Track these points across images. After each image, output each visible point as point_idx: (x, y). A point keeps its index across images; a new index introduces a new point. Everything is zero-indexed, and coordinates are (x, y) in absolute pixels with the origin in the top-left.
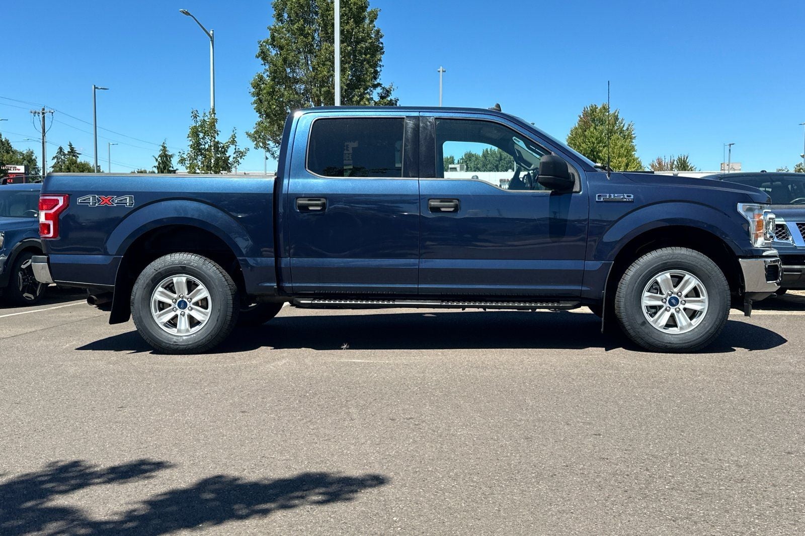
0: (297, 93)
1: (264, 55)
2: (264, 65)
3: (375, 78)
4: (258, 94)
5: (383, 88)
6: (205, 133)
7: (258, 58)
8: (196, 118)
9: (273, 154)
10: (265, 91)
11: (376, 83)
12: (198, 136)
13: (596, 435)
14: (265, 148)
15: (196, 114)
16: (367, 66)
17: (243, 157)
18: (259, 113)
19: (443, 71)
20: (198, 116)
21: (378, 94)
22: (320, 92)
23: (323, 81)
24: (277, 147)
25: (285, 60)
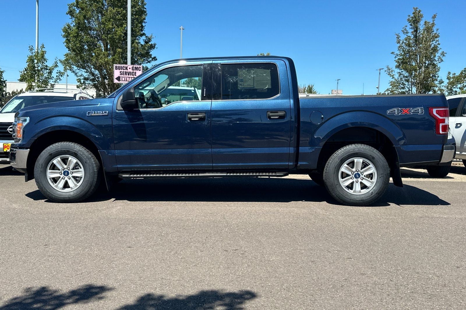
0: (92, 37)
1: (71, 13)
2: (71, 19)
3: (142, 30)
4: (67, 37)
5: (147, 37)
6: (38, 60)
7: (68, 14)
8: (32, 51)
9: (76, 74)
10: (72, 35)
11: (142, 33)
12: (34, 61)
13: (349, 258)
14: (71, 70)
15: (32, 48)
16: (137, 22)
17: (63, 76)
18: (68, 49)
19: (183, 29)
20: (33, 49)
21: (144, 40)
22: (107, 37)
23: (109, 30)
24: (79, 70)
25: (85, 17)
